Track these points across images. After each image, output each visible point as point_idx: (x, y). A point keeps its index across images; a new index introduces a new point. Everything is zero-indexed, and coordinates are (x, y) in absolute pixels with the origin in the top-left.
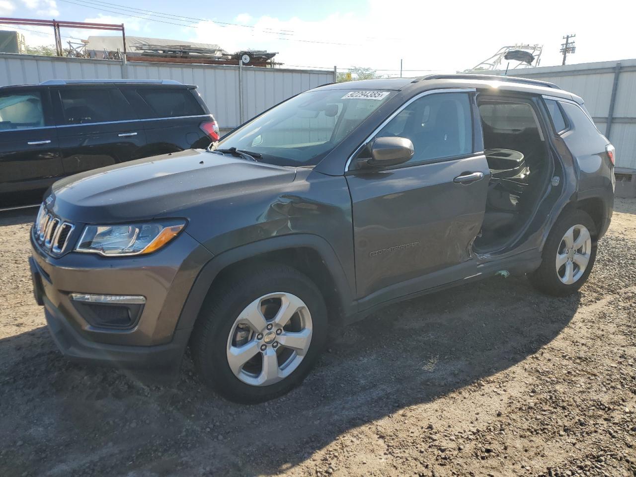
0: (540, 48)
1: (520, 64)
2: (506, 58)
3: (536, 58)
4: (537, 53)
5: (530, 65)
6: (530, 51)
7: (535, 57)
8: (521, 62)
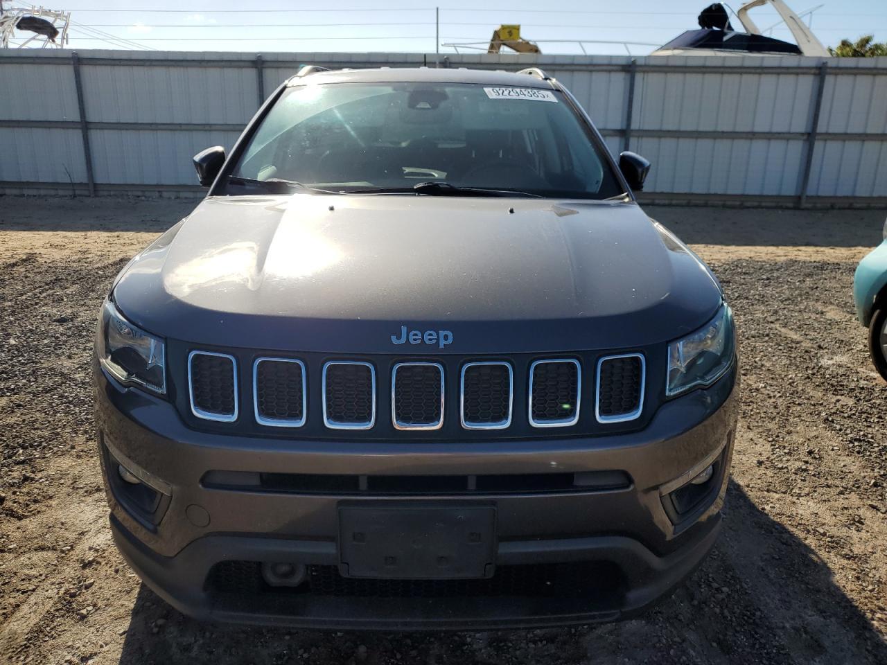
0: (66, 17)
1: (34, 38)
2: (19, 26)
3: (60, 31)
4: (62, 23)
5: (54, 41)
6: (50, 19)
7: (58, 30)
8: (36, 34)
